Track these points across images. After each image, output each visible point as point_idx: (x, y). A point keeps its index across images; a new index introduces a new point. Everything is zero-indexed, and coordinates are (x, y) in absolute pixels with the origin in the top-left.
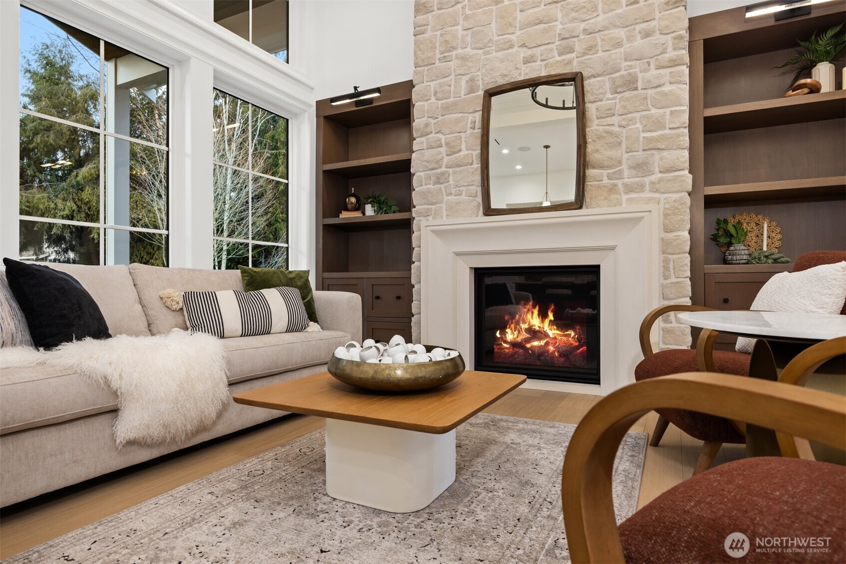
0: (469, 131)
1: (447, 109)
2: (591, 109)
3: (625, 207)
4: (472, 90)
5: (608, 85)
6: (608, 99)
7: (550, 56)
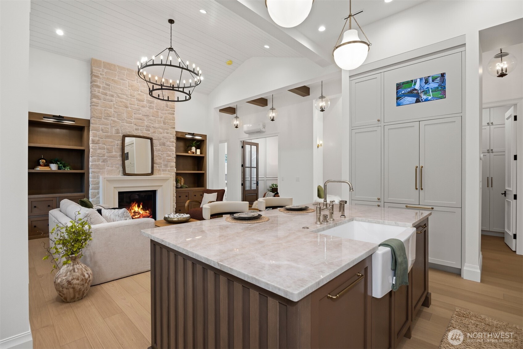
0: (116, 146)
1: (107, 137)
2: (154, 148)
3: (162, 176)
4: (118, 133)
5: (158, 143)
6: (158, 147)
7: (143, 130)
